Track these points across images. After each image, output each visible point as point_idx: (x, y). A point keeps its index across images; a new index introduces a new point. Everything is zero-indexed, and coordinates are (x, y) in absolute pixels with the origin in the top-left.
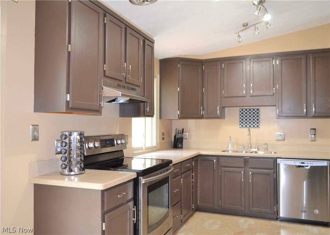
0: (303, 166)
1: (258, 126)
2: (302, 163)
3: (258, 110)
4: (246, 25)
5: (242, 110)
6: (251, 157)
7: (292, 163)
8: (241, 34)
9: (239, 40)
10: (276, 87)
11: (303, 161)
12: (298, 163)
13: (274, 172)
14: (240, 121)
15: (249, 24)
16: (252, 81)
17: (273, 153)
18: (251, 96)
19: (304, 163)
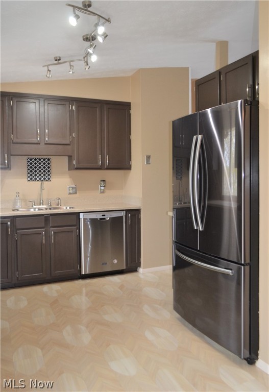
0: (104, 219)
1: (49, 179)
2: (103, 215)
3: (49, 160)
4: (58, 60)
5: (31, 160)
6: (52, 215)
7: (94, 216)
8: (51, 68)
9: (48, 75)
10: (72, 135)
11: (104, 213)
12: (99, 216)
13: (77, 229)
14: (29, 173)
15: (61, 59)
16: (46, 126)
17: (68, 208)
18: (45, 144)
19: (105, 215)
